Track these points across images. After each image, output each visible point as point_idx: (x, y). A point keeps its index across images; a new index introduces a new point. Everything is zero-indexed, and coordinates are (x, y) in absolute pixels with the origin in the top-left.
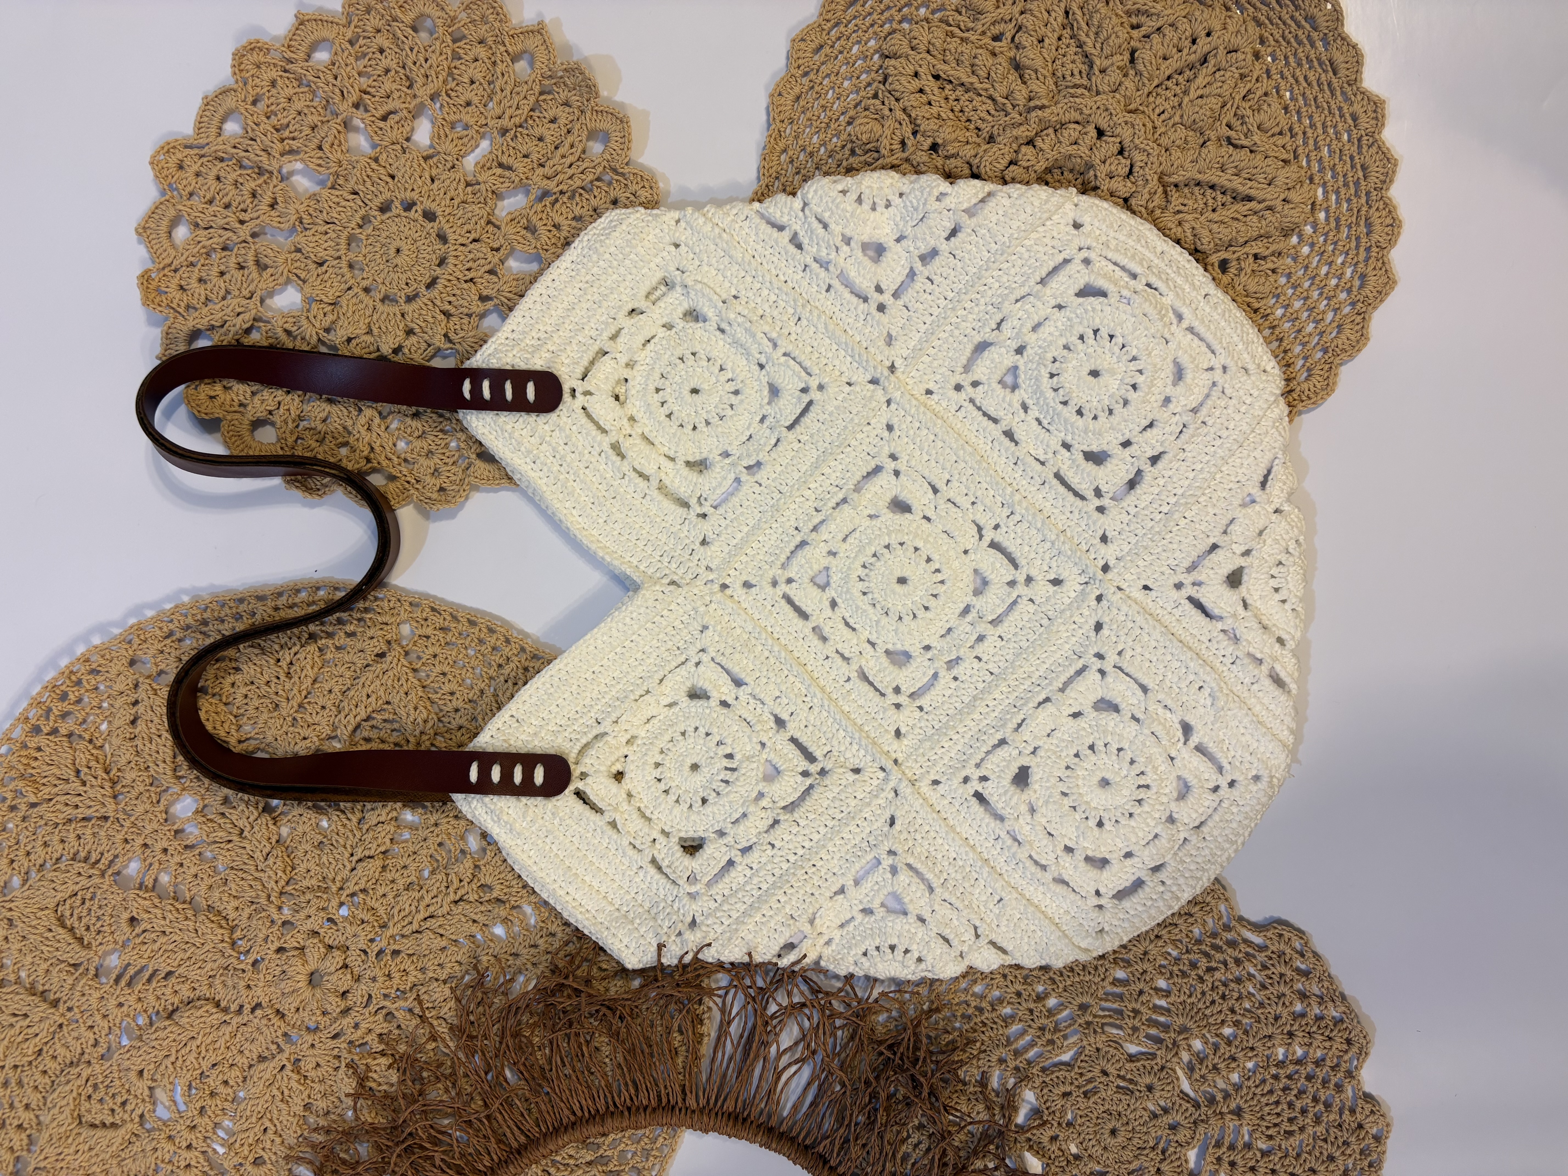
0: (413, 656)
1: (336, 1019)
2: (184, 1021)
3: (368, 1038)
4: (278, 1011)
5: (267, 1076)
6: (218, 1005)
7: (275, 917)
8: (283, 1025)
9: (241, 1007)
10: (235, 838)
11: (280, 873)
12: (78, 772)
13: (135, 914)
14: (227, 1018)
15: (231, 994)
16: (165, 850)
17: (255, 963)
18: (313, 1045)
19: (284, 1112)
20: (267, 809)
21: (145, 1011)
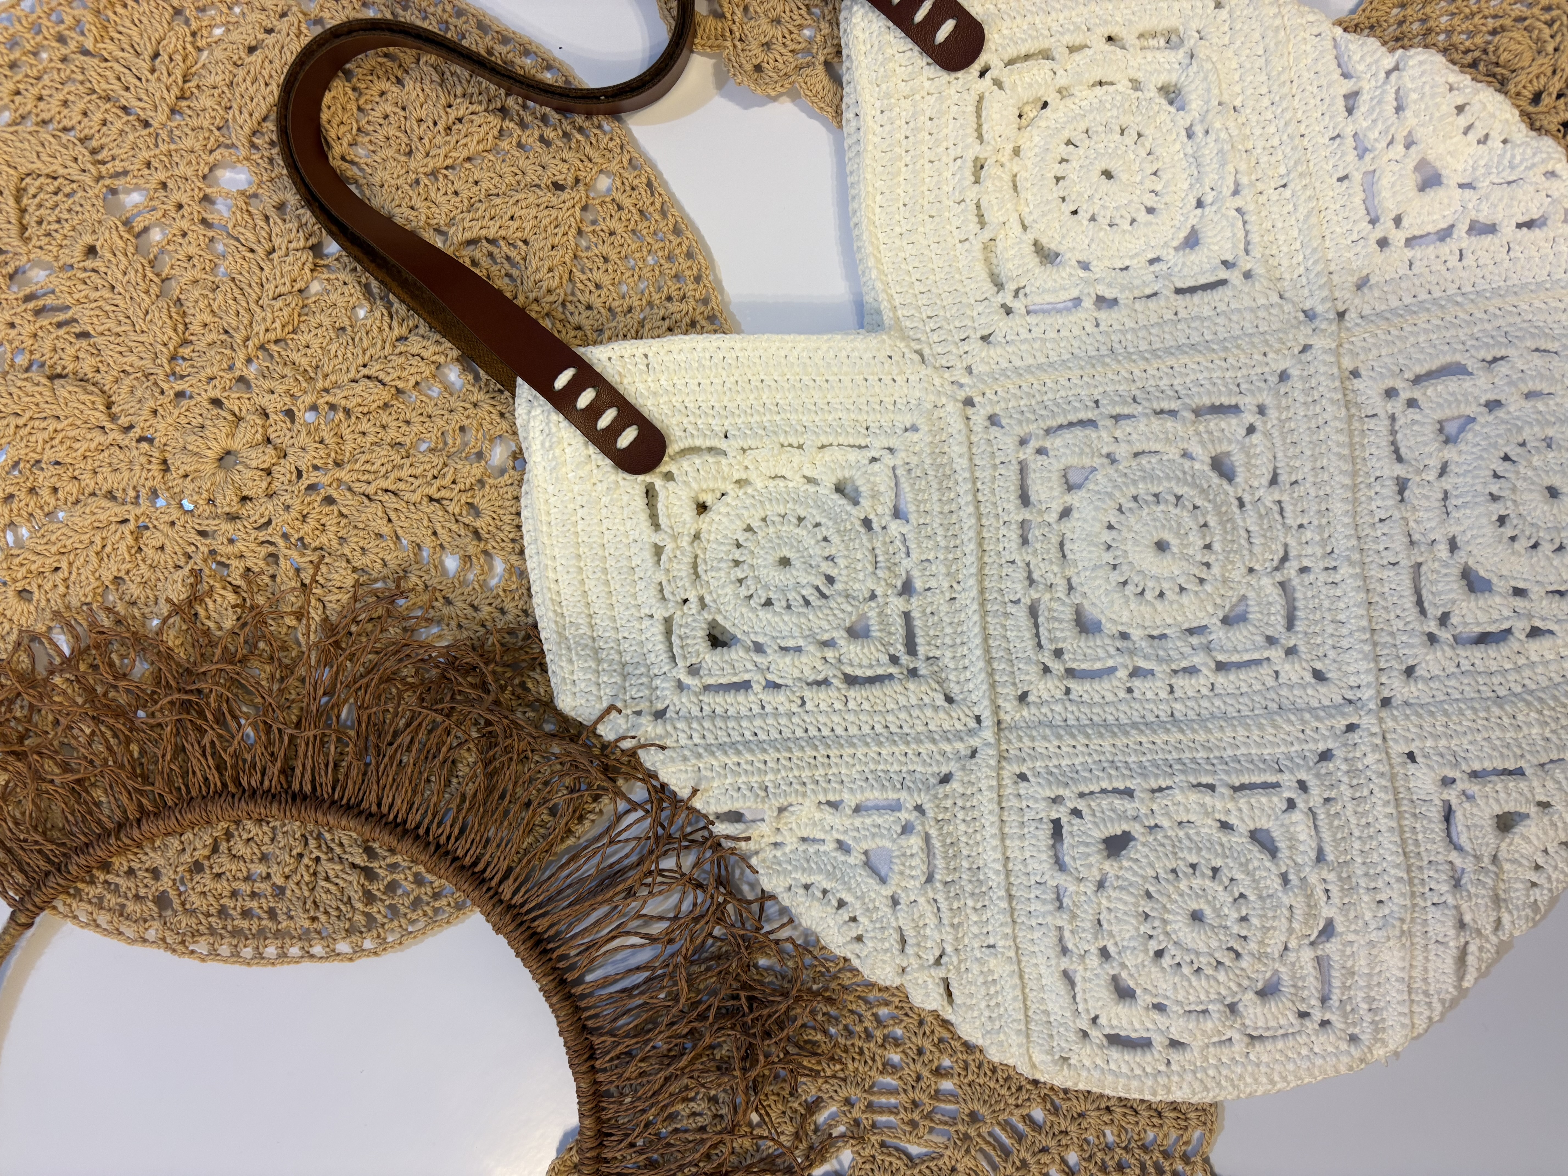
0: (590, 216)
1: (217, 516)
2: (62, 393)
3: (234, 563)
4: (165, 462)
5: (103, 517)
6: (109, 406)
7: (238, 365)
8: (159, 478)
9: (131, 427)
10: (260, 251)
11: (278, 324)
12: (156, 55)
13: (98, 245)
14: (108, 425)
15: (131, 406)
16: (180, 206)
17: (180, 395)
18: (173, 524)
19: (90, 567)
20: (316, 249)
21: (31, 353)
